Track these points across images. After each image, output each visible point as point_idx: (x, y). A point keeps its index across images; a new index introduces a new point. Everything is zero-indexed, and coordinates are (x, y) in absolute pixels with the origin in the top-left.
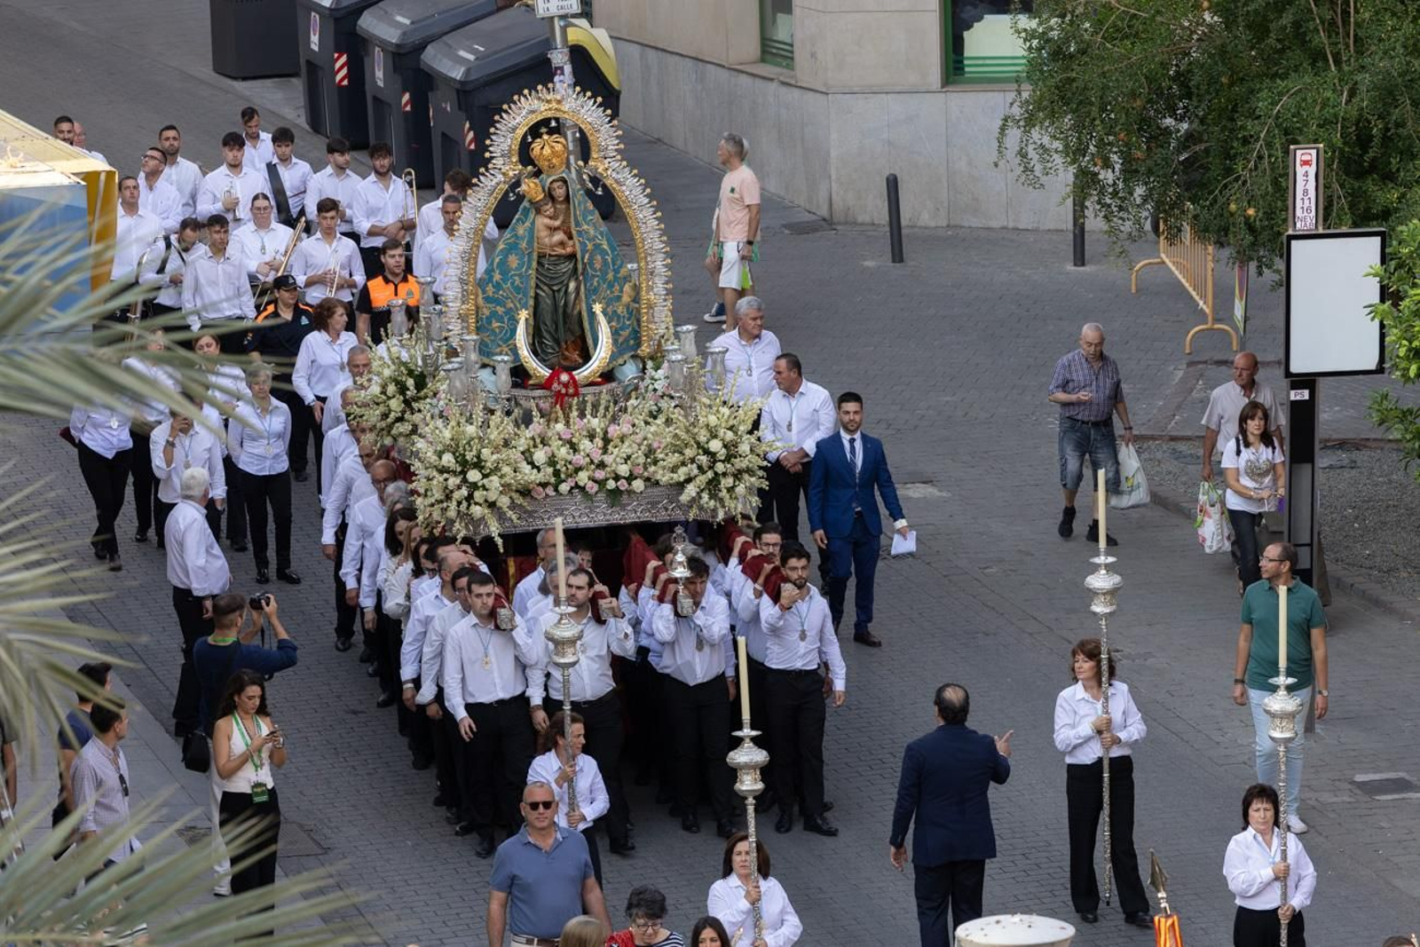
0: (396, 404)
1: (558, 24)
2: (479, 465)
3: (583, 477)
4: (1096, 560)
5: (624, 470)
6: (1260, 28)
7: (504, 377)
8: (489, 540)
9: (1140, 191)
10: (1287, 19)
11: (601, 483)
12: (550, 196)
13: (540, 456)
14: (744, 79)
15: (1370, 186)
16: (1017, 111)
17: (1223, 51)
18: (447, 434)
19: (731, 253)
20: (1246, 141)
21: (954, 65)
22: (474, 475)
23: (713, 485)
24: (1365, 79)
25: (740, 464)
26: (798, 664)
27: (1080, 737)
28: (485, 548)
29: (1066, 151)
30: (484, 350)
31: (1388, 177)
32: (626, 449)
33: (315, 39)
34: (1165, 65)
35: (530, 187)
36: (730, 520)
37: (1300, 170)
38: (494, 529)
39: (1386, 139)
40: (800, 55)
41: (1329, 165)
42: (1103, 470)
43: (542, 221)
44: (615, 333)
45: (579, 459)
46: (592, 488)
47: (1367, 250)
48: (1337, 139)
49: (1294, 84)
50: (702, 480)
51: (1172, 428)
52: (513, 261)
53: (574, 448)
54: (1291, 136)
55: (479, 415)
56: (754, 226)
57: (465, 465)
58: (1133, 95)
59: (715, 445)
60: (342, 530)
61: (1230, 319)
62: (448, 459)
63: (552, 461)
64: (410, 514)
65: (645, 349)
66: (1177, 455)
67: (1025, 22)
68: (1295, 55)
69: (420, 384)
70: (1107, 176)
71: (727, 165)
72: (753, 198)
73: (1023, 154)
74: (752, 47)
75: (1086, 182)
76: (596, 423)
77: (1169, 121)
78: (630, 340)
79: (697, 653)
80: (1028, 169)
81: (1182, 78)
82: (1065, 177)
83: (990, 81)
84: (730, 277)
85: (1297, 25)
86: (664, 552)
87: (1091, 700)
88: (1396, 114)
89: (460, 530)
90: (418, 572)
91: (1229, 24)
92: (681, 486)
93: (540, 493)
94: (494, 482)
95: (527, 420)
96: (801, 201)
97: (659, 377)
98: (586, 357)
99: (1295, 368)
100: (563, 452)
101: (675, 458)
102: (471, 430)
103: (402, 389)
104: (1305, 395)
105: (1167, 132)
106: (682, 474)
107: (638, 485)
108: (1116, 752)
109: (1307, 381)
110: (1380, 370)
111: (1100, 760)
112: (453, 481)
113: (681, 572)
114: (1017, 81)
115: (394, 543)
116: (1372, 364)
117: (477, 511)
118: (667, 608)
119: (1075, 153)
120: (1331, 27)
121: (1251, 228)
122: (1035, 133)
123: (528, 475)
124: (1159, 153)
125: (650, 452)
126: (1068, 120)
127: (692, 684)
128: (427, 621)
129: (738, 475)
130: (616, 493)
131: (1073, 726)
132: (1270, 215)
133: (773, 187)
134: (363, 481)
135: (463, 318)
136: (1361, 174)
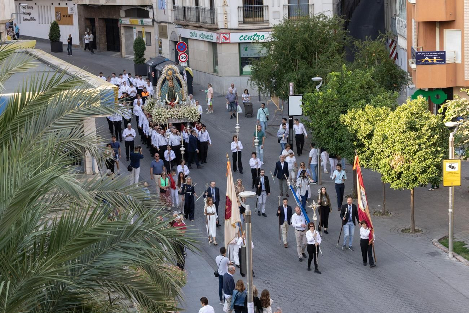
0: (150, 107)
1: (184, 67)
2: (161, 115)
3: (175, 116)
5: (180, 115)
6: (284, 66)
7: (165, 103)
8: (163, 125)
9: (268, 90)
10: (288, 65)
11: (178, 117)
12: (170, 79)
13: (169, 113)
14: (211, 75)
15: (301, 89)
16: (250, 79)
17: (279, 70)
18: (157, 111)
19: (209, 100)
20: (282, 82)
21: (241, 73)
22: (160, 116)
23: (193, 117)
24: (299, 73)
25: (196, 114)
26: (204, 141)
28: (162, 126)
29: (257, 84)
30: (162, 100)
31: (303, 87)
32: (181, 113)
33: (149, 70)
34: (271, 72)
35: (167, 78)
36: (195, 122)
37: (290, 86)
38: (163, 123)
39: (303, 82)
40: (219, 71)
41: (294, 85)
43: (169, 82)
44: (179, 97)
45: (175, 114)
46: (176, 118)
47: (300, 97)
48: (296, 82)
49: (290, 74)
50: (191, 117)
51: (273, 124)
52: (165, 87)
53: (174, 112)
54: (289, 81)
55: (161, 108)
56: (212, 96)
57: (159, 114)
58: (267, 76)
59: (193, 112)
60: (142, 125)
61: (281, 109)
62: (157, 114)
63: (171, 114)
64: (152, 121)
65: (183, 99)
66: (274, 128)
67: (251, 66)
68: (290, 70)
69: (153, 105)
70: (263, 88)
71: (208, 87)
72: (212, 92)
73: (251, 85)
74: (212, 70)
75: (260, 89)
76: (177, 109)
77: (272, 80)
78: (181, 98)
80: (252, 87)
81: (273, 74)
82: (257, 88)
83: (246, 75)
84: (209, 103)
85: (290, 66)
86: (186, 126)
88: (304, 78)
89: (159, 123)
90: (153, 130)
91: (280, 65)
92: (188, 118)
93: (169, 119)
94: (163, 117)
95: (167, 109)
96: (220, 93)
97: (185, 103)
98: (175, 100)
99: (290, 115)
100: (172, 113)
101: (187, 114)
102: (160, 110)
103: (150, 105)
104: (291, 119)
105: (271, 81)
106: (188, 116)
107: (182, 117)
109: (292, 117)
110: (302, 115)
112: (158, 117)
113: (188, 129)
114: (250, 75)
115: (150, 126)
116: (301, 114)
117: (161, 121)
118: (187, 134)
119: (258, 84)
120: (295, 66)
121: (283, 95)
122: (253, 82)
123: (168, 116)
124: (270, 84)
125: (184, 113)
126: (257, 80)
128: (154, 136)
129: (196, 116)
130: (179, 118)
132: (286, 93)
133: (216, 91)
134: (145, 118)
135: (159, 95)
136: (299, 87)
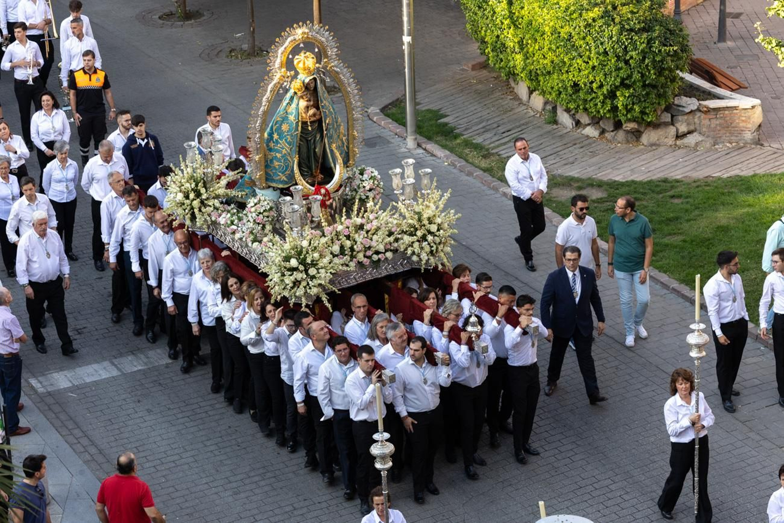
2: (314, 265)
3: (361, 257)
4: (693, 326)
5: (381, 248)
11: (370, 258)
13: (336, 248)
27: (682, 428)
42: (699, 275)
43: (304, 104)
45: (359, 247)
46: (366, 262)
52: (285, 127)
57: (306, 266)
63: (342, 250)
79: (477, 369)
87: (686, 405)
100: (348, 243)
107: (389, 255)
108: (702, 434)
111: (694, 440)
125: (390, 233)
127: (473, 387)
130: (378, 262)
131: (677, 422)
